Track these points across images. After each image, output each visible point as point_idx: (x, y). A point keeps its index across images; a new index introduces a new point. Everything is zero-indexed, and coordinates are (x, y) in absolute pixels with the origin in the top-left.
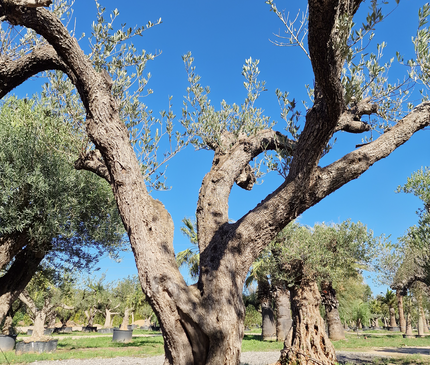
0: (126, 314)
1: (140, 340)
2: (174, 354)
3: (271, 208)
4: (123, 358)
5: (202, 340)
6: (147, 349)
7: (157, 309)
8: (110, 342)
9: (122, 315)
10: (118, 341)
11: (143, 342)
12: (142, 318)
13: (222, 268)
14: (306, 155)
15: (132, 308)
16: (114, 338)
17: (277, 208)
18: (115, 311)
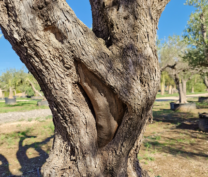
0: (11, 90)
1: (21, 103)
2: (70, 130)
4: (12, 113)
5: (115, 110)
6: (26, 108)
7: (37, 64)
8: (4, 105)
9: (9, 91)
10: (8, 104)
11: (23, 104)
12: (21, 92)
15: (13, 87)
16: (6, 102)
18: (3, 89)
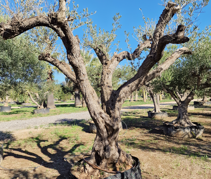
3: (130, 86)
13: (116, 108)
14: (145, 71)
16: (1, 110)
17: (132, 86)
